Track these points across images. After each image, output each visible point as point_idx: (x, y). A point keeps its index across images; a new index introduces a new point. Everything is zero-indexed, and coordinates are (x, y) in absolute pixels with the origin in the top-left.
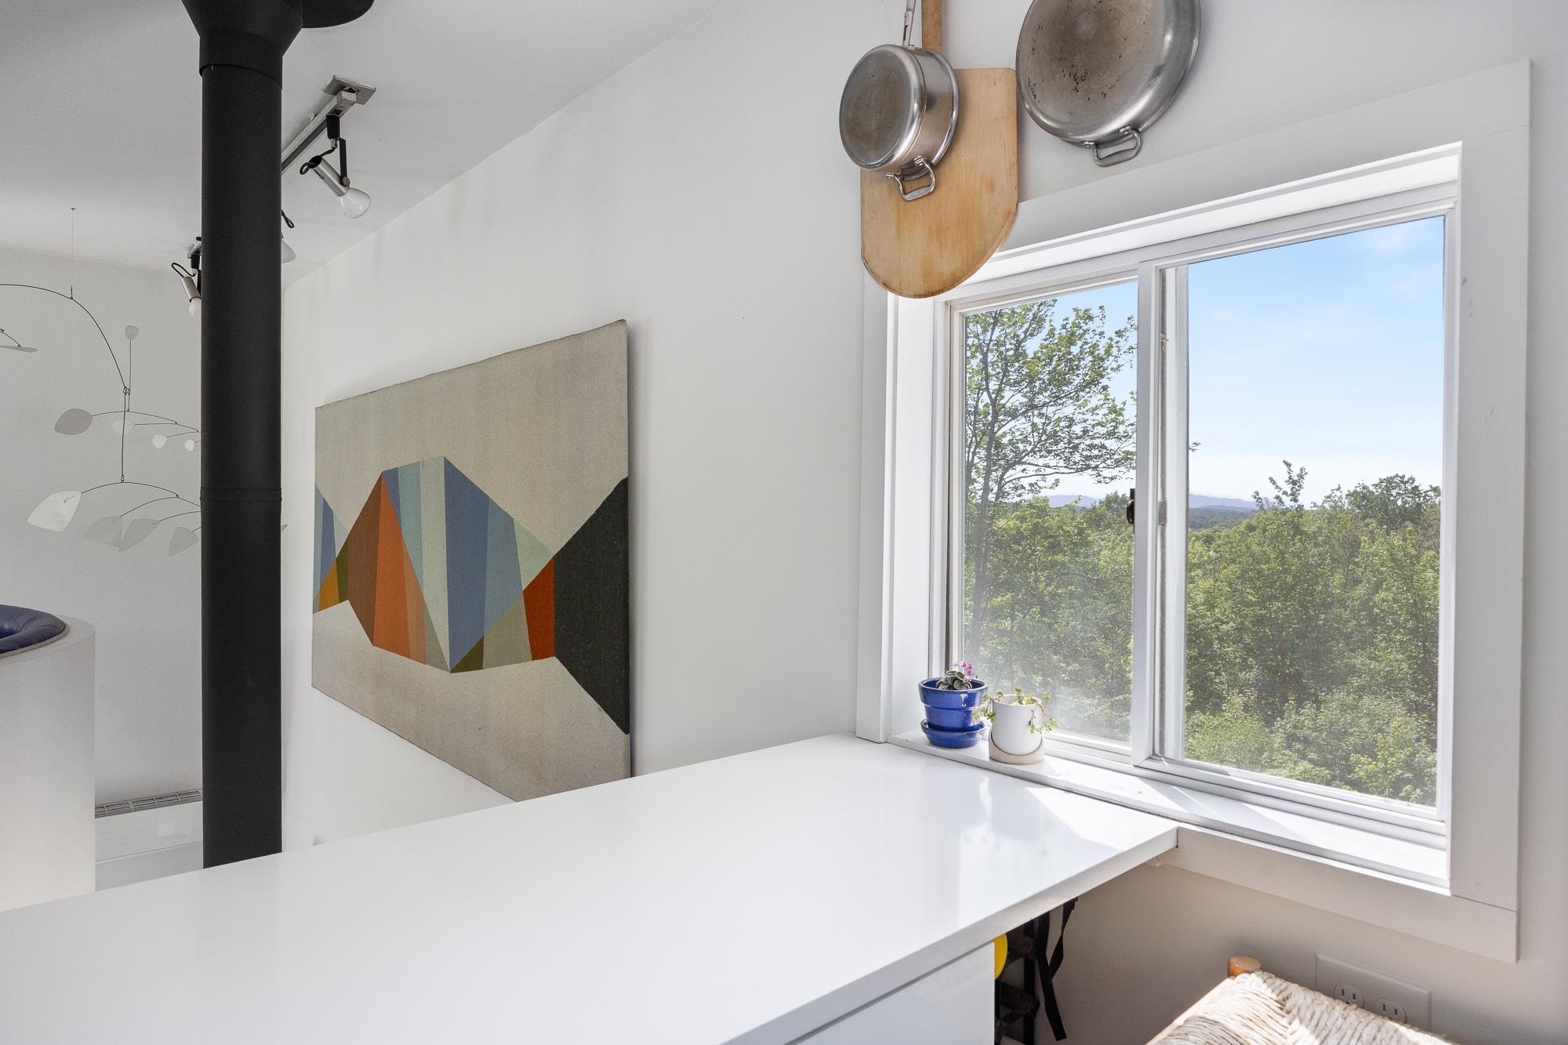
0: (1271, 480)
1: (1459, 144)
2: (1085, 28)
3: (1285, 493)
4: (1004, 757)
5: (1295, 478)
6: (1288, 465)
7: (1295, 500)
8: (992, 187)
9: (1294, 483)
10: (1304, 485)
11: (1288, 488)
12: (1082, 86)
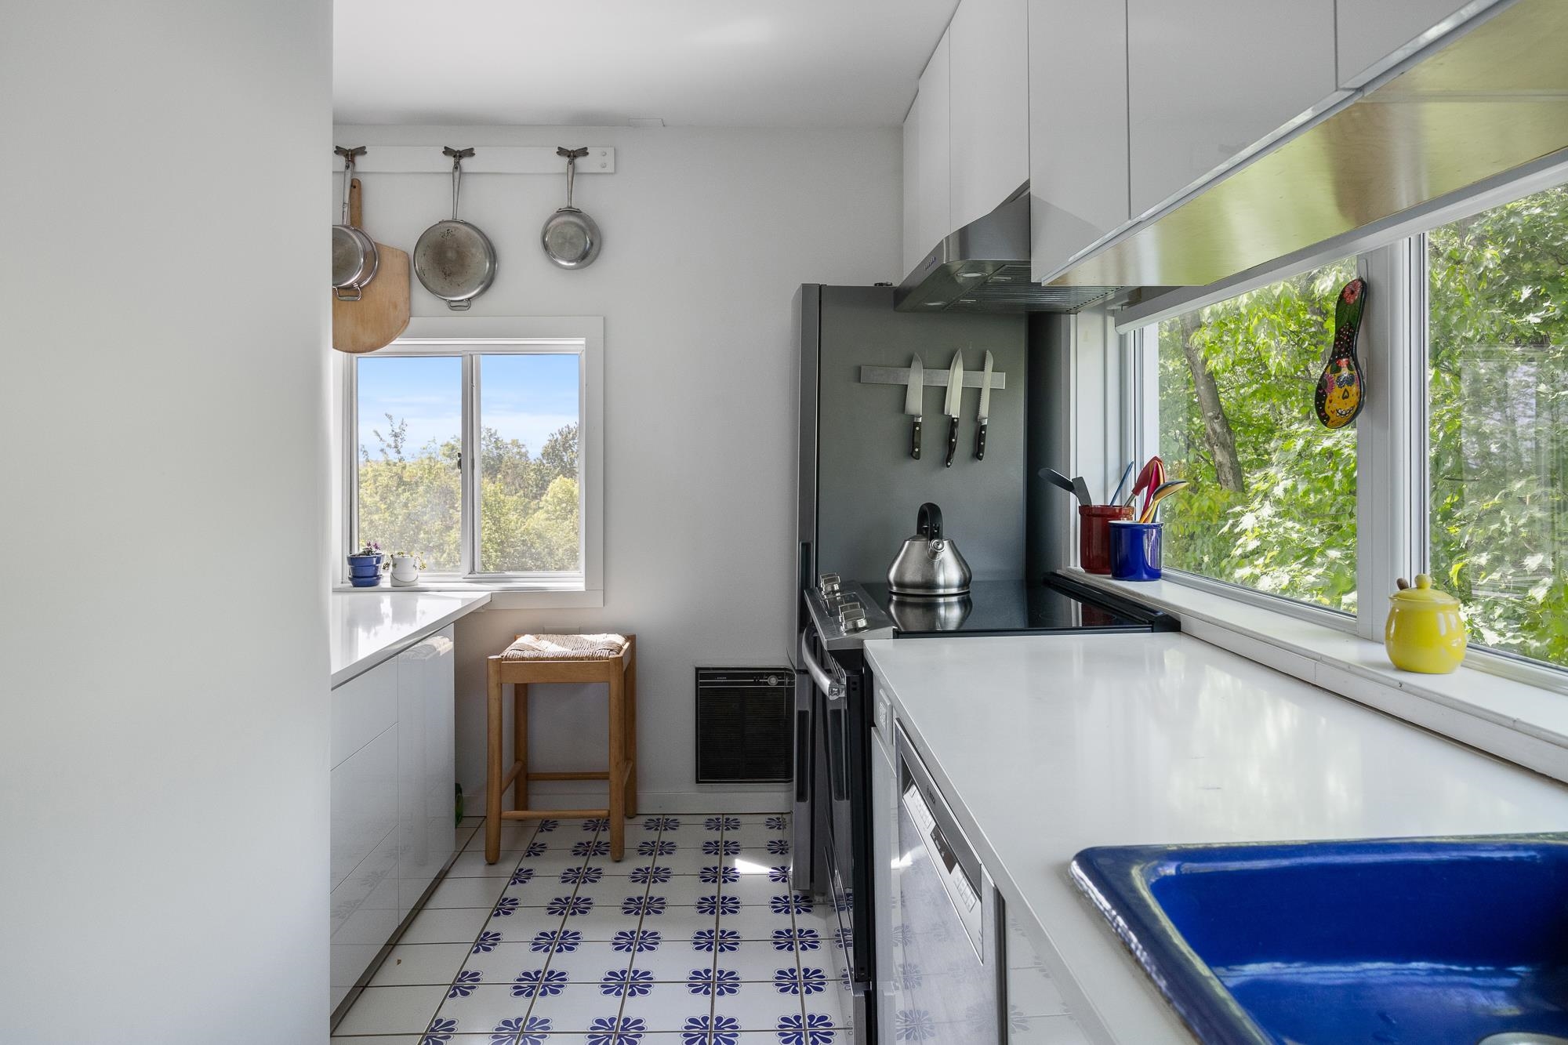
0: (376, 432)
1: (582, 341)
2: (451, 254)
3: (389, 446)
4: (402, 584)
5: (398, 431)
6: (390, 417)
7: (399, 452)
8: (395, 307)
9: (396, 436)
10: (406, 438)
11: (391, 441)
12: (448, 279)
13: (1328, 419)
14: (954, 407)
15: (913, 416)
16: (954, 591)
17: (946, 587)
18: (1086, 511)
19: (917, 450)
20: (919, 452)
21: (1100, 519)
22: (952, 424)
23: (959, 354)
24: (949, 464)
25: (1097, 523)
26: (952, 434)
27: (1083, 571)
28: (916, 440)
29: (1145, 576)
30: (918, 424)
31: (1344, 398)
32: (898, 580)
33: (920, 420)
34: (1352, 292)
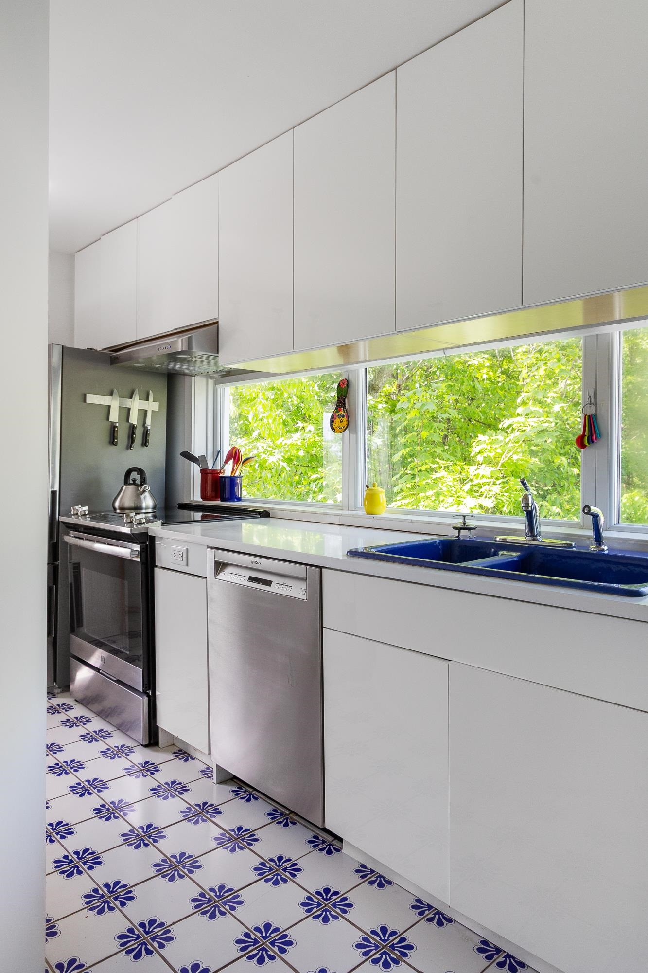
13: (335, 430)
14: (134, 419)
15: (113, 423)
16: (150, 510)
17: (146, 509)
18: (204, 472)
19: (116, 440)
20: (117, 442)
21: (211, 475)
22: (133, 428)
23: (137, 391)
24: (132, 448)
25: (209, 477)
26: (133, 433)
27: (201, 500)
28: (115, 435)
29: (236, 500)
30: (116, 427)
31: (341, 422)
32: (121, 506)
33: (117, 425)
34: (343, 384)
